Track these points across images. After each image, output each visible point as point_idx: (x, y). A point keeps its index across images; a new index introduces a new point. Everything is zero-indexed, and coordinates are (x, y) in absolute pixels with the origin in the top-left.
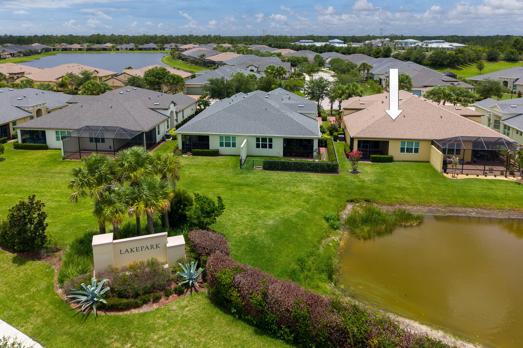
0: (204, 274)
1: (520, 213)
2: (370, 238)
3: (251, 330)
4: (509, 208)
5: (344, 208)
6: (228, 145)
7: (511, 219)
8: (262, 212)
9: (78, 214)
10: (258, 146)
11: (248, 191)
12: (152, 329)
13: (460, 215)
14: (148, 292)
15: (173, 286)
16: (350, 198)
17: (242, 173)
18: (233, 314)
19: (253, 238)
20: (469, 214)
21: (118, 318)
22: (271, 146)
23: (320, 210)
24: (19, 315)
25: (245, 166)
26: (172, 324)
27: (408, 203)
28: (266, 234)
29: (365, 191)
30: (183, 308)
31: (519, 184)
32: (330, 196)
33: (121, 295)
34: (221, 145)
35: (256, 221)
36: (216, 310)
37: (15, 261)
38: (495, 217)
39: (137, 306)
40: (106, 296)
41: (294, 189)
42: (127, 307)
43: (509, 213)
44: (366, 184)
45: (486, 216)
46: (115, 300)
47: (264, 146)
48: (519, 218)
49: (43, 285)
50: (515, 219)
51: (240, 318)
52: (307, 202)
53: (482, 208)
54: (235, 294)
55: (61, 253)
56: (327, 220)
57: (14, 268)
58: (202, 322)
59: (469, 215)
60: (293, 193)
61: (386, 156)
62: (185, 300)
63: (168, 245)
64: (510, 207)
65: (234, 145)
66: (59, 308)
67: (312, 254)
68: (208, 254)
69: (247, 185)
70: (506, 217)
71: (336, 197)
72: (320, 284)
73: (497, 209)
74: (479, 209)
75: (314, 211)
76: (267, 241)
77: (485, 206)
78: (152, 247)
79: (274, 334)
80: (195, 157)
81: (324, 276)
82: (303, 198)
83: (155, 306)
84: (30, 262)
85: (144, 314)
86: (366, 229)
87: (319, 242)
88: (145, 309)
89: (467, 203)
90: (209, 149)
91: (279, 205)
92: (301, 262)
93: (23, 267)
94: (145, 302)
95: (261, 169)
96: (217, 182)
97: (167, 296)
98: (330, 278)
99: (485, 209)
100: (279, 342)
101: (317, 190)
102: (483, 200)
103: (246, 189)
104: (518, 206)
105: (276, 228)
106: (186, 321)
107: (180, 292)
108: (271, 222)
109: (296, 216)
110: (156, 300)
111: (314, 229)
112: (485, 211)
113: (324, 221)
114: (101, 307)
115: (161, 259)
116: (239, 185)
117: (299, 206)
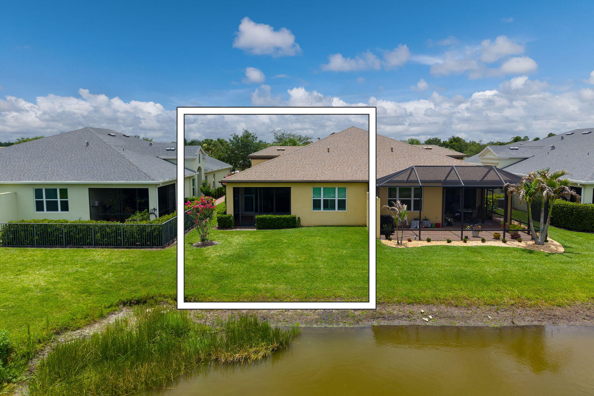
1: (537, 311)
4: (512, 302)
7: (518, 326)
10: (39, 207)
13: (396, 323)
20: (419, 321)
22: (65, 207)
31: (531, 252)
38: (480, 324)
43: (511, 313)
45: (457, 324)
47: (52, 207)
48: (536, 323)
50: (527, 326)
53: (450, 304)
59: (418, 323)
64: (514, 299)
70: (505, 324)
73: (485, 304)
74: (443, 307)
77: (457, 298)
89: (417, 295)
99: (456, 306)
102: (454, 285)
104: (531, 295)
112: (456, 312)
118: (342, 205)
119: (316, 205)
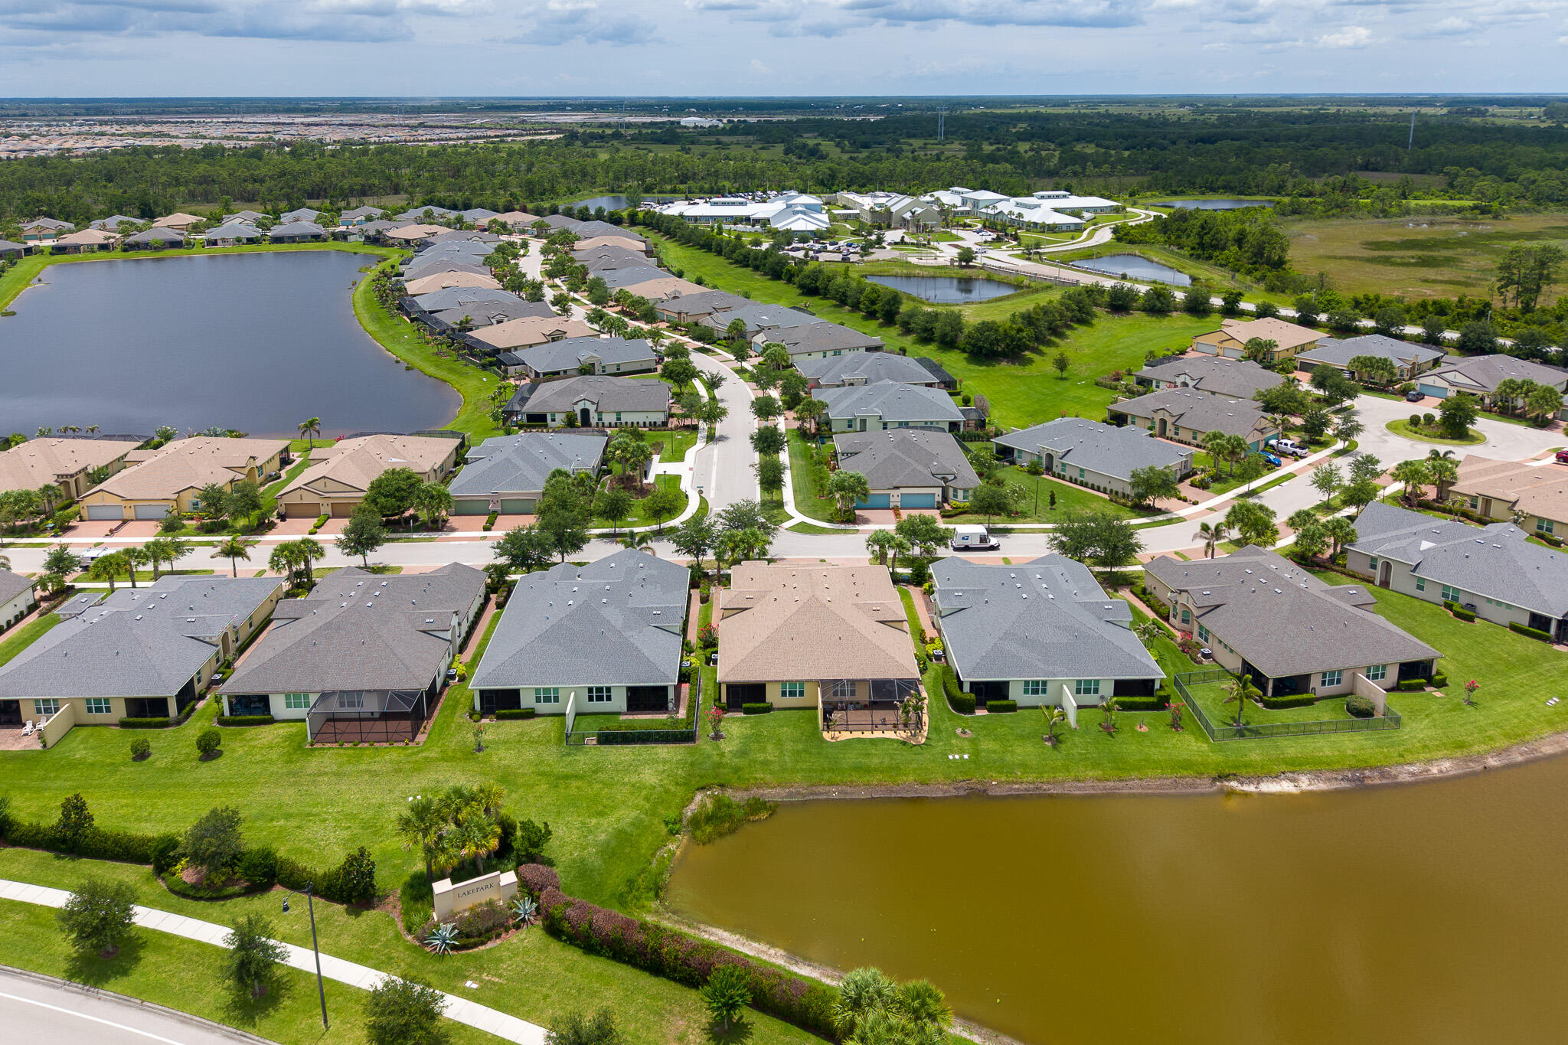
0: (537, 909)
2: (709, 841)
3: (580, 952)
5: (691, 800)
6: (547, 700)
8: (594, 821)
9: (382, 845)
10: (591, 699)
11: (578, 788)
12: (500, 960)
13: (820, 797)
14: (488, 931)
15: (511, 922)
16: (701, 784)
17: (569, 754)
18: (565, 941)
19: (583, 860)
20: (831, 795)
21: (470, 955)
22: (609, 698)
23: (661, 810)
24: (383, 962)
25: (573, 738)
26: (517, 955)
27: (767, 785)
28: (596, 853)
29: (722, 770)
30: (523, 940)
32: (677, 784)
33: (468, 936)
34: (538, 700)
35: (586, 837)
36: (551, 939)
37: (349, 912)
39: (483, 943)
40: (455, 938)
41: (634, 779)
42: (475, 945)
44: (724, 760)
46: (465, 941)
47: (600, 698)
49: (391, 934)
51: (571, 944)
52: (647, 799)
54: (567, 925)
55: (391, 898)
56: (667, 823)
57: (352, 920)
58: (540, 951)
59: (830, 797)
60: (633, 786)
61: (762, 705)
62: (523, 933)
63: (502, 884)
65: (556, 699)
66: (414, 952)
67: (643, 871)
68: (540, 890)
69: (576, 777)
71: (685, 784)
72: (646, 903)
74: (845, 787)
75: (653, 813)
76: (598, 863)
77: (852, 780)
78: (486, 887)
79: (598, 953)
80: (501, 722)
81: (652, 894)
82: (644, 793)
83: (498, 941)
84: (365, 912)
85: (491, 949)
86: (709, 829)
87: (653, 855)
88: (490, 945)
89: (834, 778)
90: (519, 707)
91: (614, 808)
92: (631, 883)
93: (360, 918)
94: (490, 939)
95: (595, 742)
96: (538, 774)
97: (507, 931)
98: (657, 895)
100: (602, 959)
101: (664, 776)
102: (854, 772)
103: (575, 783)
105: (608, 843)
106: (526, 951)
107: (517, 927)
108: (602, 837)
109: (632, 824)
110: (498, 936)
111: (650, 839)
112: (849, 790)
113: (663, 826)
114: (454, 948)
115: (495, 898)
116: (566, 777)
117: (637, 807)
118: (802, 693)
119: (784, 694)
